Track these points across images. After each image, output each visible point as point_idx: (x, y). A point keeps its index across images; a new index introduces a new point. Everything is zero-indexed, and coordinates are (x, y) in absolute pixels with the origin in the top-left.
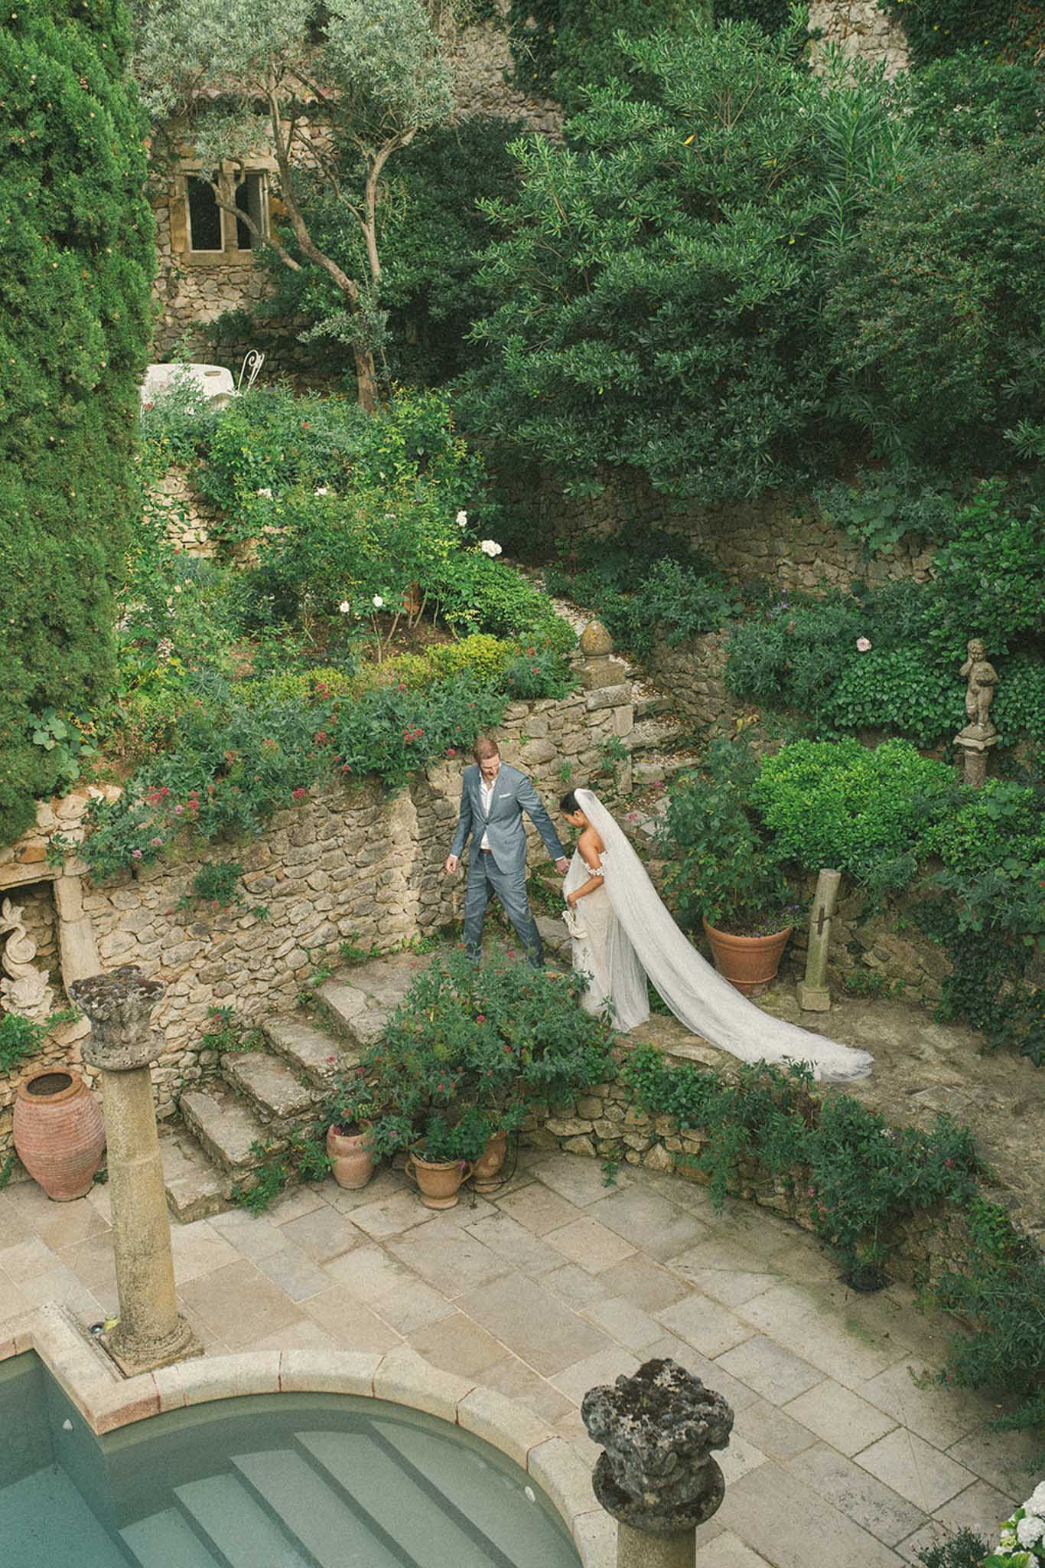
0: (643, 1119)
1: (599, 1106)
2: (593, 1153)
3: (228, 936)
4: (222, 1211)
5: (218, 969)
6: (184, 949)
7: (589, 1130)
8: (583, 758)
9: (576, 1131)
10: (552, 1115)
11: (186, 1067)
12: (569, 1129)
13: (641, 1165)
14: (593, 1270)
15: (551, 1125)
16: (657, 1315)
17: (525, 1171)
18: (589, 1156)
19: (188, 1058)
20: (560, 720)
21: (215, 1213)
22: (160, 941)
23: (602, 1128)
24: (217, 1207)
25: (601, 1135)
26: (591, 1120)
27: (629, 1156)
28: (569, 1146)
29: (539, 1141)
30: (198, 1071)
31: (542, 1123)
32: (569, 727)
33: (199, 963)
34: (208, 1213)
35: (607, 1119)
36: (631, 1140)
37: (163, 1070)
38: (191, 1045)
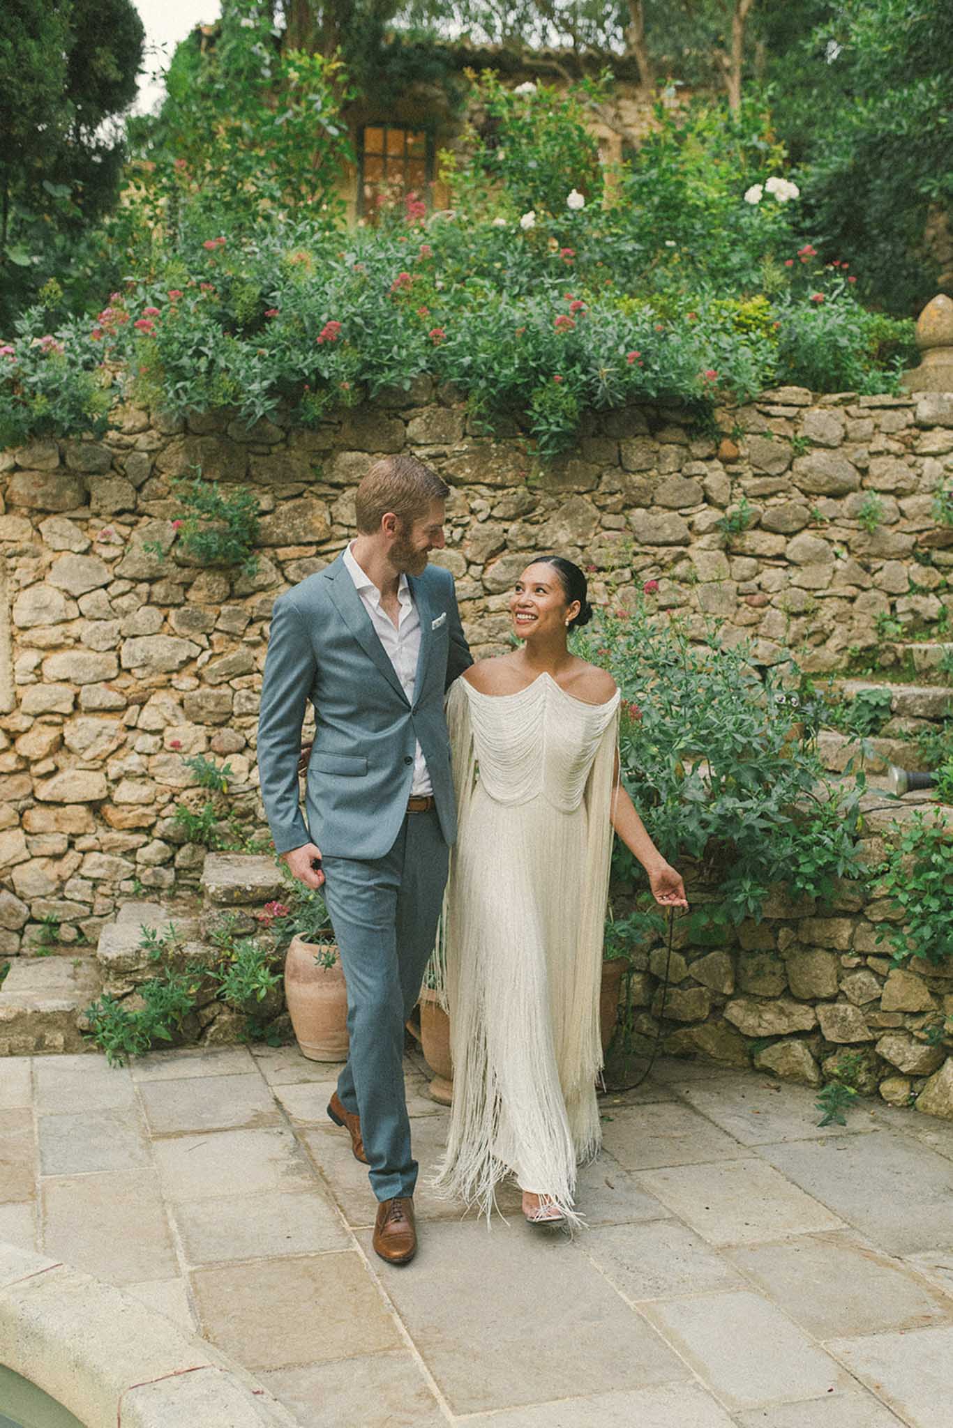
0: (919, 998)
1: (830, 970)
2: (812, 1075)
3: (242, 649)
4: (68, 1049)
5: (219, 701)
6: (163, 649)
7: (808, 1025)
8: (905, 504)
9: (782, 1026)
10: (740, 991)
11: (148, 864)
12: (769, 1021)
13: (910, 1105)
14: (717, 1238)
15: (736, 1012)
16: (839, 1346)
17: (665, 1086)
18: (806, 1083)
19: (154, 850)
20: (867, 425)
21: (53, 1050)
22: (118, 623)
23: (832, 1020)
24: (59, 1039)
25: (831, 1035)
26: (814, 1001)
27: (886, 1087)
28: (766, 1057)
29: (710, 1046)
30: (169, 876)
31: (717, 1009)
32: (880, 443)
33: (185, 682)
34: (40, 1047)
35: (847, 1000)
36: (891, 1047)
37: (105, 858)
38: (161, 826)
